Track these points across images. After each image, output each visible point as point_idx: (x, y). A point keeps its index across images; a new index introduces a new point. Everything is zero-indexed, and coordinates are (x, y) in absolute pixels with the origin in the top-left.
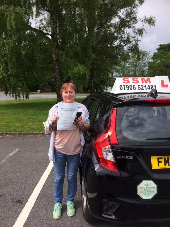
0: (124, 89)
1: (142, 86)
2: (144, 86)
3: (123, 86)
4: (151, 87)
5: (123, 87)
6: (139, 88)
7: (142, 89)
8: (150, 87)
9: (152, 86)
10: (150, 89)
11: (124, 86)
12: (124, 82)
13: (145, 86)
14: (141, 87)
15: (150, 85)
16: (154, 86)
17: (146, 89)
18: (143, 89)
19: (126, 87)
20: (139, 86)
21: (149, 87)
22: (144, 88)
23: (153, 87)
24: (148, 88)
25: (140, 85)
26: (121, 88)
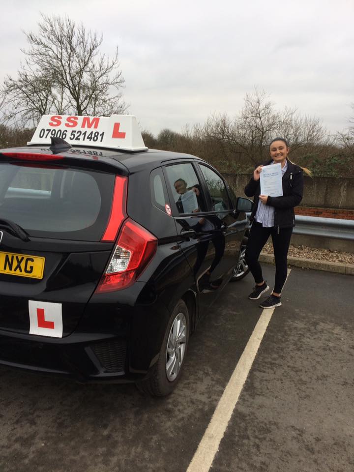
0: (46, 137)
1: (79, 133)
2: (83, 132)
3: (47, 130)
4: (95, 136)
5: (46, 132)
6: (72, 137)
7: (77, 139)
8: (93, 136)
9: (96, 134)
10: (90, 140)
11: (48, 132)
12: (51, 124)
13: (85, 134)
14: (76, 135)
15: (95, 131)
16: (100, 133)
17: (84, 140)
18: (79, 139)
19: (51, 132)
20: (73, 133)
21: (90, 137)
22: (82, 137)
23: (99, 136)
24: (88, 138)
25: (75, 131)
26: (41, 135)
